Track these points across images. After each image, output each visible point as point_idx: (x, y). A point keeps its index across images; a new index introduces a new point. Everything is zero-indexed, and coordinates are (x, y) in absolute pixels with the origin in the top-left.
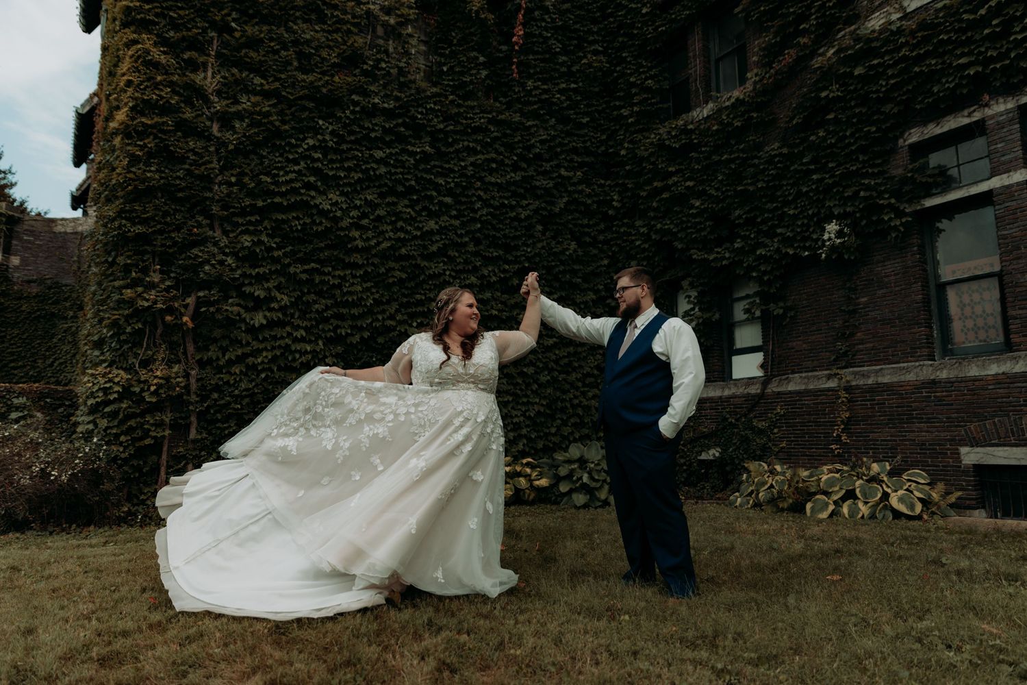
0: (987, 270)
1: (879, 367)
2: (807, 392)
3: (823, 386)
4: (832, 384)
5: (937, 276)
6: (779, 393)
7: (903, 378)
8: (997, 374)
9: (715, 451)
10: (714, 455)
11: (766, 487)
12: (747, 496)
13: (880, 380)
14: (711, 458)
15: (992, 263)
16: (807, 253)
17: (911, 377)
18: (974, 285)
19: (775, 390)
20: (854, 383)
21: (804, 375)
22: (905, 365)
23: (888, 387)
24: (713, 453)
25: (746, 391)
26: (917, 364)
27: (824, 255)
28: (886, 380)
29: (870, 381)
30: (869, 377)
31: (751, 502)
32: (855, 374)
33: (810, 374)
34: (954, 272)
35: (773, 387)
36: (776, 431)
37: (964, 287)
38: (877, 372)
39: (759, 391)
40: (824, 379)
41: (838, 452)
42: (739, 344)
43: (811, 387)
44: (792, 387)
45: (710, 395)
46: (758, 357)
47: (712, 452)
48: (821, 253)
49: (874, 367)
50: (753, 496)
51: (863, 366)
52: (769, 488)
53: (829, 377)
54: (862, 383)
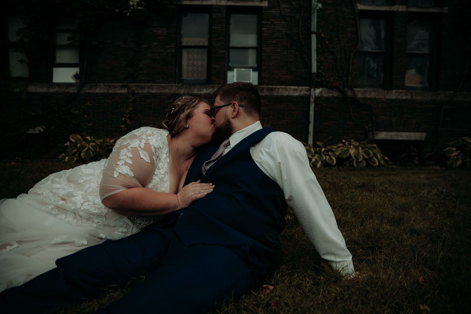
0: (201, 44)
1: (150, 84)
2: (108, 95)
3: (118, 92)
4: (124, 91)
5: (181, 42)
6: (89, 93)
7: (162, 91)
8: (205, 94)
9: (40, 128)
10: (39, 130)
11: (85, 150)
12: (71, 155)
13: (151, 91)
14: (37, 132)
15: (204, 41)
16: (117, 10)
17: (166, 91)
18: (195, 50)
19: (87, 91)
20: (136, 92)
21: (106, 84)
22: (164, 85)
23: (154, 96)
24: (39, 129)
25: (66, 91)
26: (170, 85)
27: (128, 14)
28: (154, 91)
29: (145, 91)
30: (145, 89)
31: (75, 159)
32: (137, 86)
33: (110, 84)
34: (187, 42)
35: (86, 90)
36: (86, 116)
37: (191, 50)
38: (149, 87)
39: (76, 91)
40: (119, 88)
41: (125, 130)
42: (59, 60)
43: (111, 91)
44: (98, 91)
45: (38, 91)
46: (76, 70)
47: (37, 129)
48: (127, 13)
49: (147, 84)
50: (77, 155)
51: (141, 83)
52: (87, 150)
53: (122, 87)
54: (140, 92)
